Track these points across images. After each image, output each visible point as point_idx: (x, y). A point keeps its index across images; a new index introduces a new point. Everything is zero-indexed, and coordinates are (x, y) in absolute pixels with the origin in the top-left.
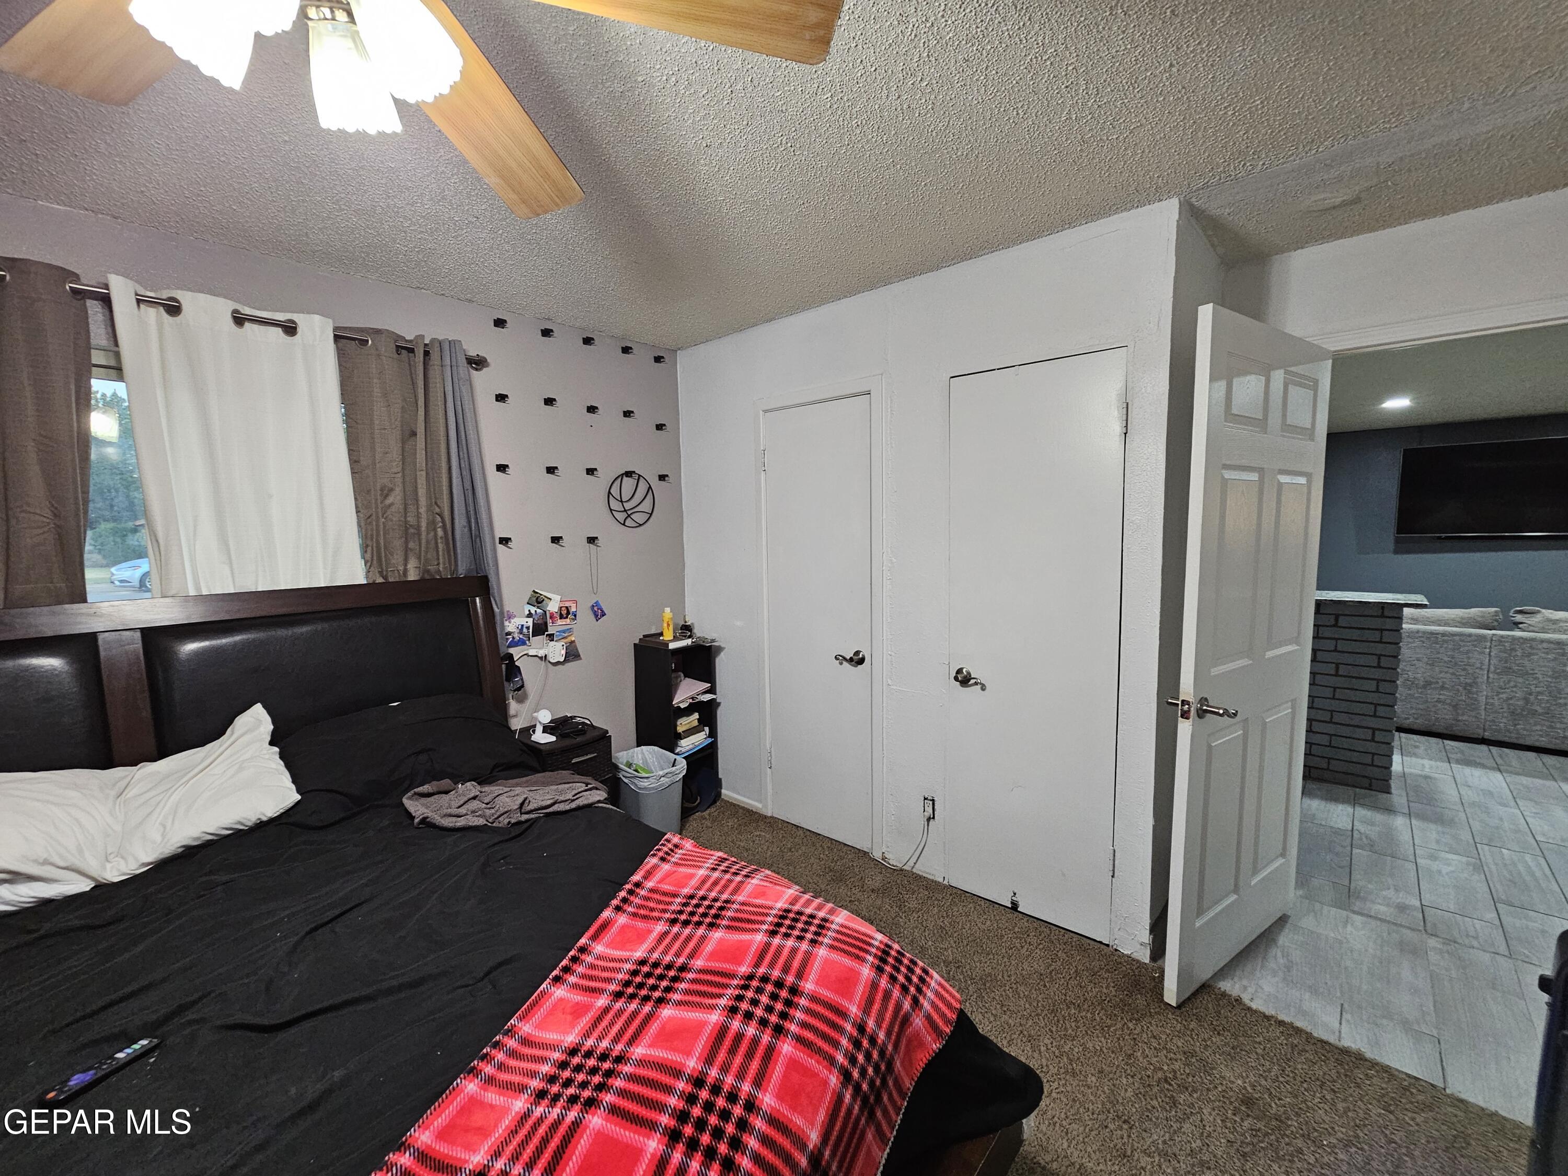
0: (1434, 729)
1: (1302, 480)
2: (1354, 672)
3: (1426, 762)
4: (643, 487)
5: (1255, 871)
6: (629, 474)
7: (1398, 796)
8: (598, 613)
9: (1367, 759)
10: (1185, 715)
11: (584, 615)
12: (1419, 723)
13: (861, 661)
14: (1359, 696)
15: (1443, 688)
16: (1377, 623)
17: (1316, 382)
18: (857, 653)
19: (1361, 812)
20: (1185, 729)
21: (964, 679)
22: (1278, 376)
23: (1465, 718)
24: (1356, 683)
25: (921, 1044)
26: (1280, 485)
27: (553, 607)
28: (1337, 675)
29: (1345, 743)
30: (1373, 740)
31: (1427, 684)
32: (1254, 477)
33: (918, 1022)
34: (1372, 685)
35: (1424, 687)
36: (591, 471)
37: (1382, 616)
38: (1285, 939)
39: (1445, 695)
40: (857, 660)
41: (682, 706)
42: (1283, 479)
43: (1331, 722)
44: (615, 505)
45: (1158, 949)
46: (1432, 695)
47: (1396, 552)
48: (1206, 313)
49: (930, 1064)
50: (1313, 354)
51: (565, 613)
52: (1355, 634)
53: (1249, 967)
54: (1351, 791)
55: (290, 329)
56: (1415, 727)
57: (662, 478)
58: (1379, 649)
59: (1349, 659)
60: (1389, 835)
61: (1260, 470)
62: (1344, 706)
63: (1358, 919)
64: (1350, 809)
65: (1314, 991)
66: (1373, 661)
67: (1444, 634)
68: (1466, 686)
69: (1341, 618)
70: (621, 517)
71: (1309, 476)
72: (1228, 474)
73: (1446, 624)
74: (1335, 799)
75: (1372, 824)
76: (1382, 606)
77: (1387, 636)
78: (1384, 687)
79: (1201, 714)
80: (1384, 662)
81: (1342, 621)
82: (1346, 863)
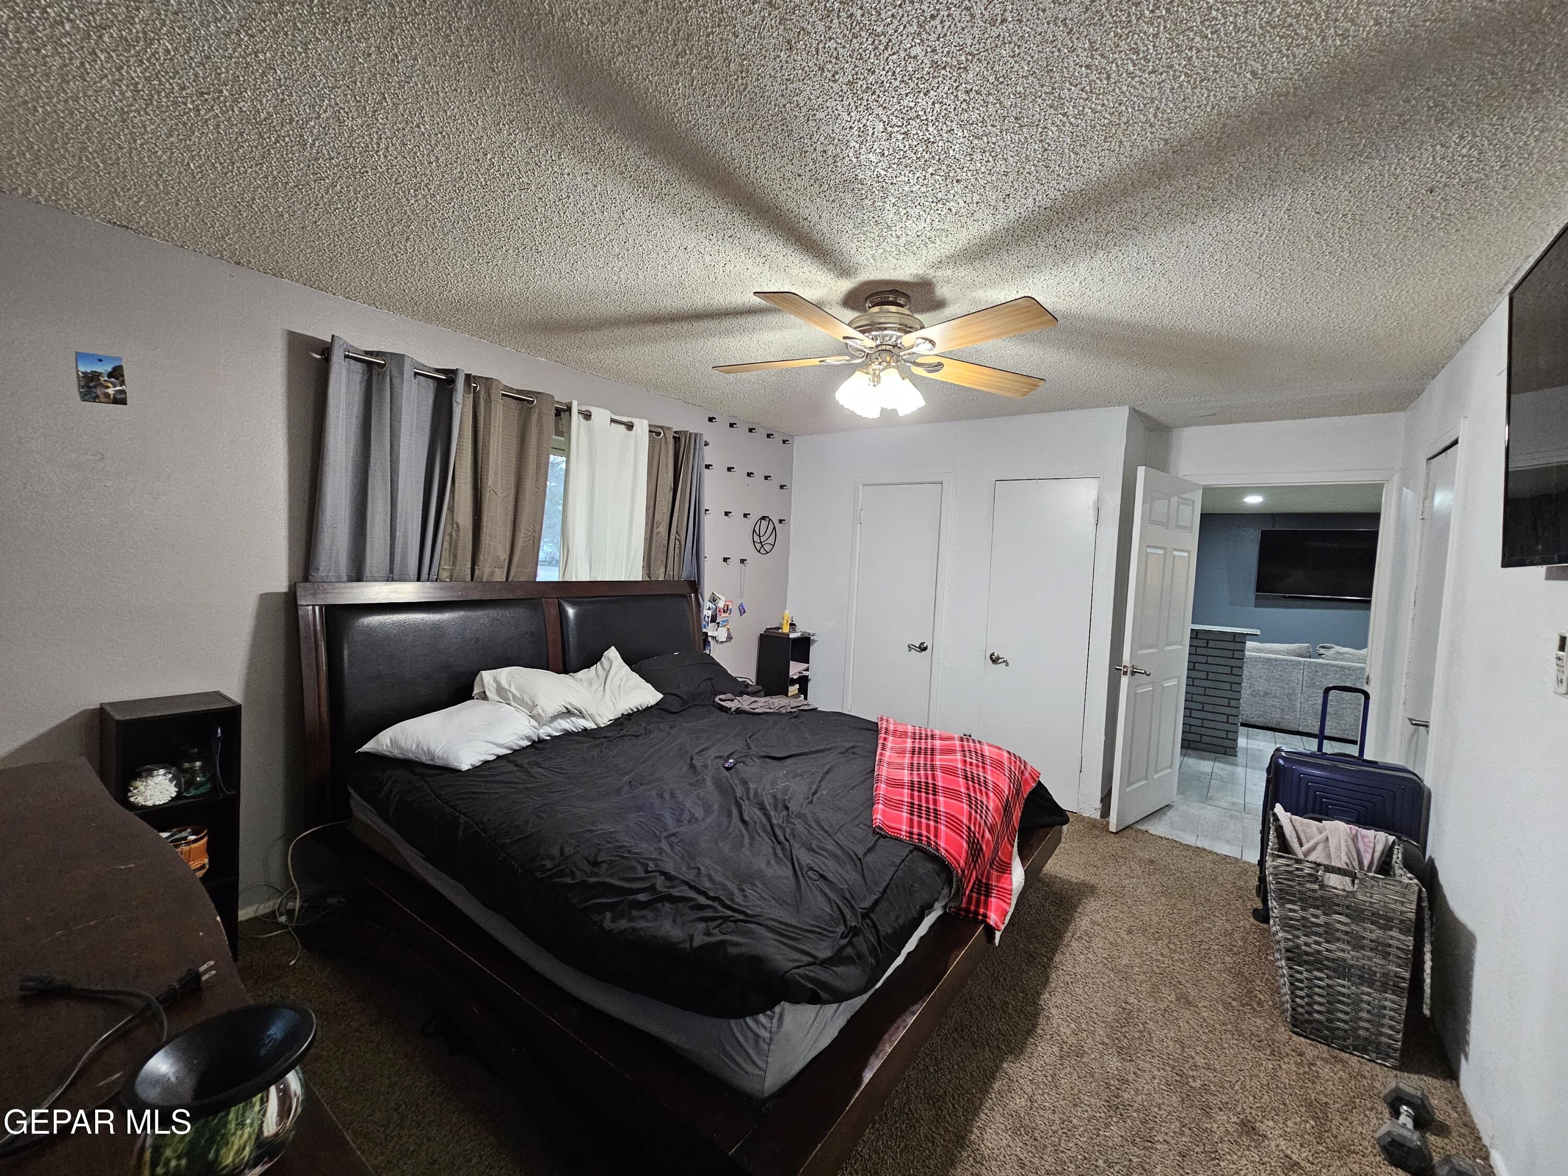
0: (1270, 725)
1: (1186, 554)
2: (1218, 677)
3: (1262, 743)
4: (771, 526)
5: (1156, 772)
6: (764, 518)
7: (1241, 758)
8: (742, 611)
9: (1223, 735)
10: (1125, 673)
11: (736, 612)
12: (1260, 721)
13: (925, 649)
14: (1219, 693)
15: (1275, 697)
16: (1231, 646)
17: (1194, 502)
18: (922, 644)
19: (1217, 764)
20: (1125, 680)
21: (995, 660)
22: (1174, 499)
23: (1288, 717)
24: (1218, 685)
25: (1028, 784)
26: (1174, 556)
27: (721, 605)
28: (1207, 679)
29: (1212, 724)
30: (1227, 722)
31: (1266, 694)
32: (1161, 552)
33: (1027, 774)
34: (1227, 686)
35: (1263, 696)
36: (745, 515)
37: (1234, 641)
38: (1170, 813)
39: (1276, 702)
40: (923, 648)
41: (795, 677)
42: (1176, 553)
43: (1202, 710)
44: (757, 539)
45: (1106, 812)
46: (1269, 701)
47: (1257, 606)
48: (1141, 470)
49: (1031, 793)
50: (1193, 487)
51: (726, 610)
52: (1219, 653)
53: (1152, 821)
54: (1213, 755)
55: (630, 426)
56: (1258, 724)
57: (781, 521)
58: (1231, 662)
59: (1214, 668)
60: (1233, 775)
61: (1164, 549)
62: (1211, 700)
63: (1210, 807)
64: (1212, 763)
65: (1184, 830)
66: (1228, 670)
67: (1276, 660)
68: (1289, 696)
69: (1210, 642)
70: (759, 546)
71: (1189, 552)
72: (1149, 550)
73: (1278, 654)
74: (1204, 759)
75: (1224, 769)
76: (1234, 634)
77: (1237, 654)
78: (1235, 687)
79: (1133, 673)
80: (1235, 671)
81: (1211, 644)
82: (1206, 785)
